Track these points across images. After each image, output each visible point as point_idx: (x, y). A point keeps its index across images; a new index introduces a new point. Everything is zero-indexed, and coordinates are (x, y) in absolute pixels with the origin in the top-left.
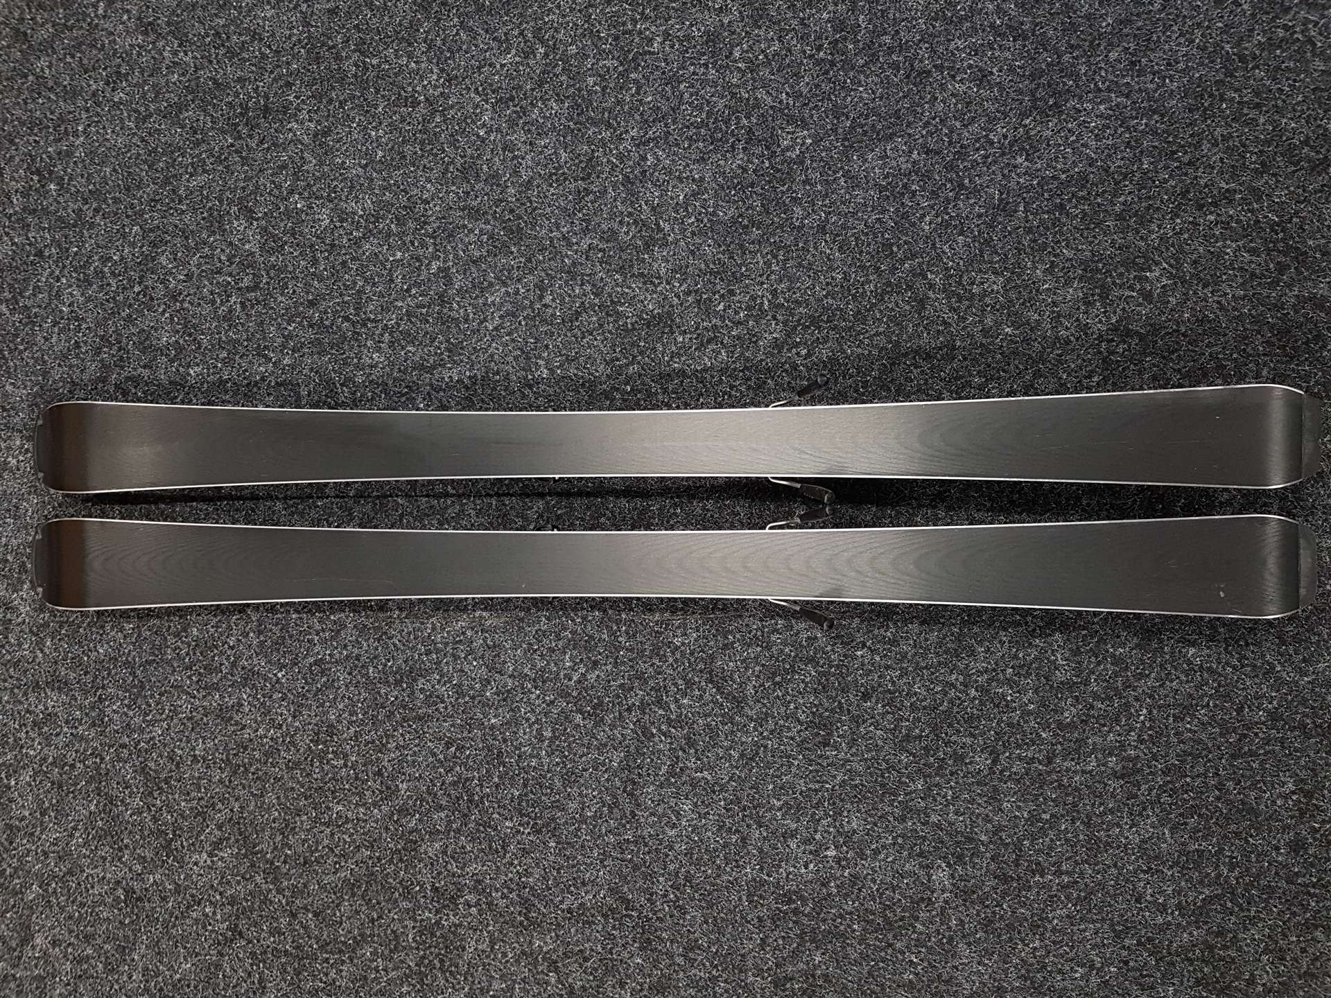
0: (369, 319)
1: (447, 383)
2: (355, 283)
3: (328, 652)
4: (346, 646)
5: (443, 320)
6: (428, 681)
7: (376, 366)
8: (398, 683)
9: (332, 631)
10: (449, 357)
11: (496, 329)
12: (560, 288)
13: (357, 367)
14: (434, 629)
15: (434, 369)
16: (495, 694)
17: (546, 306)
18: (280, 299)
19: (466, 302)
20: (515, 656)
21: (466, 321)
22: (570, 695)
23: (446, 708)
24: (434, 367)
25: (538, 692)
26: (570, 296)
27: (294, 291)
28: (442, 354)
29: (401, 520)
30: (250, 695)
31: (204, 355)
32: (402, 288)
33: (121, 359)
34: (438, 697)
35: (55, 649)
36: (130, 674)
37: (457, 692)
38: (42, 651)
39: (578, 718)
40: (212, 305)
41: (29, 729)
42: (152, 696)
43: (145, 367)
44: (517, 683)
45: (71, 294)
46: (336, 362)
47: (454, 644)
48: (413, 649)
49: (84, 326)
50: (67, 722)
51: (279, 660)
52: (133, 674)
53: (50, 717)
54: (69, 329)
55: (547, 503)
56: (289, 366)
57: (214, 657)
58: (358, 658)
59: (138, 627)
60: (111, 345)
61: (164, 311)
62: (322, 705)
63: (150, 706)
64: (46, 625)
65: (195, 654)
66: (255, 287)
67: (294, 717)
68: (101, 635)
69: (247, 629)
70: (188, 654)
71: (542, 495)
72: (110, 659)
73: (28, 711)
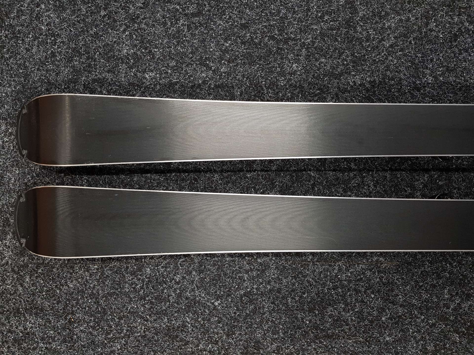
0: (290, 38)
1: (352, 87)
2: (279, 12)
3: (255, 286)
4: (269, 282)
5: (350, 40)
6: (335, 309)
7: (294, 73)
8: (311, 310)
9: (259, 270)
10: (353, 66)
11: (391, 46)
12: (442, 16)
13: (280, 74)
14: (340, 270)
15: (340, 76)
16: (389, 318)
17: (431, 30)
18: (219, 22)
19: (368, 26)
20: (404, 290)
21: (367, 41)
22: (448, 319)
23: (350, 329)
24: (341, 74)
25: (423, 317)
26: (450, 23)
27: (230, 17)
28: (348, 64)
29: (313, 188)
30: (192, 319)
31: (157, 63)
32: (317, 16)
33: (90, 66)
34: (344, 321)
35: (33, 285)
36: (95, 303)
37: (358, 317)
38: (22, 285)
39: (456, 338)
40: (164, 26)
41: (10, 344)
42: (113, 320)
43: (109, 72)
44: (406, 311)
45: (49, 16)
46: (263, 70)
47: (356, 281)
48: (324, 285)
49: (59, 40)
50: (43, 339)
51: (216, 292)
52: (97, 303)
53: (27, 335)
54: (47, 43)
55: (431, 176)
56: (225, 73)
57: (163, 290)
58: (279, 291)
59: (102, 267)
60: (80, 55)
61: (124, 31)
62: (251, 326)
63: (111, 327)
64: (26, 266)
65: (147, 287)
66: (199, 14)
67: (228, 335)
68: (71, 274)
69: (190, 269)
70: (142, 288)
71: (427, 171)
72: (78, 292)
73: (9, 331)
